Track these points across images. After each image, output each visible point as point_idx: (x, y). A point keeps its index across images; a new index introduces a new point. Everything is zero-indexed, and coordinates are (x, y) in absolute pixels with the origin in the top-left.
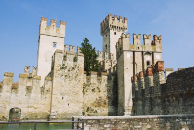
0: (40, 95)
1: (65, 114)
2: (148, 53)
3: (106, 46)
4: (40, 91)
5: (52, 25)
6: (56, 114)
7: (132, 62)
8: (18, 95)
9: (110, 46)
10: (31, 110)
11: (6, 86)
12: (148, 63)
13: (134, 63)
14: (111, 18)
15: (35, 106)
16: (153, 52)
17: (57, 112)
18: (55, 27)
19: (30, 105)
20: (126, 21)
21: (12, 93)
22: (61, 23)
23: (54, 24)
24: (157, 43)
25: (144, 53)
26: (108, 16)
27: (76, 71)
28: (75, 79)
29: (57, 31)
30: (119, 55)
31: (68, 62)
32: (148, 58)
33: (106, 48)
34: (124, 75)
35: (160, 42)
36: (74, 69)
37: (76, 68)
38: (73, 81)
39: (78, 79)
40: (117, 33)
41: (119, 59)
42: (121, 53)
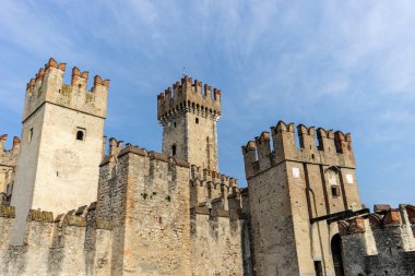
2: (334, 169)
3: (174, 147)
4: (82, 261)
5: (77, 83)
7: (304, 187)
12: (334, 190)
13: (308, 189)
14: (189, 85)
16: (339, 168)
18: (83, 90)
20: (218, 96)
22: (99, 80)
23: (80, 81)
24: (345, 149)
25: (324, 168)
26: (184, 80)
27: (175, 206)
28: (173, 225)
29: (89, 98)
30: (262, 169)
31: (157, 180)
32: (332, 180)
33: (174, 153)
34: (291, 217)
35: (349, 148)
36: (169, 198)
37: (174, 197)
38: (169, 232)
39: (178, 224)
40: (201, 119)
41: (260, 179)
42: (273, 165)
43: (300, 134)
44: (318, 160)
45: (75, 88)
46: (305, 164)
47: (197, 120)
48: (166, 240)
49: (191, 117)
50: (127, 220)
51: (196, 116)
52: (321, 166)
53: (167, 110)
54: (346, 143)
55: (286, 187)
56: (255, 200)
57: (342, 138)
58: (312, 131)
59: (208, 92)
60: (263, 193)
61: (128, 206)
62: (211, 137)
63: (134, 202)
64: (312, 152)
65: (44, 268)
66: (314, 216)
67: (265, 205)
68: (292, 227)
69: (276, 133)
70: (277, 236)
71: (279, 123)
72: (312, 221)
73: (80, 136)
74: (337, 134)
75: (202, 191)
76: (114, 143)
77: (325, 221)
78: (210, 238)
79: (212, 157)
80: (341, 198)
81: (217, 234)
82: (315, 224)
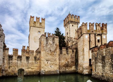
0: (34, 61)
1: (50, 71)
2: (99, 35)
3: (67, 33)
4: (34, 59)
6: (44, 71)
7: (89, 40)
8: (22, 61)
9: (70, 33)
10: (30, 70)
11: (15, 57)
12: (98, 41)
15: (32, 67)
16: (101, 34)
17: (45, 70)
18: (39, 22)
19: (29, 67)
20: (79, 18)
21: (18, 60)
25: (96, 35)
28: (54, 51)
29: (40, 24)
30: (80, 36)
31: (49, 42)
32: (98, 38)
33: (67, 35)
34: (84, 48)
38: (53, 53)
40: (74, 25)
41: (79, 39)
44: (94, 32)
45: (37, 22)
46: (90, 34)
47: (73, 26)
50: (42, 51)
52: (95, 34)
53: (66, 24)
54: (105, 27)
55: (83, 41)
56: (78, 45)
57: (104, 25)
58: (93, 24)
59: (76, 17)
62: (77, 29)
63: (43, 47)
65: (26, 60)
67: (80, 46)
71: (83, 23)
72: (90, 49)
74: (102, 24)
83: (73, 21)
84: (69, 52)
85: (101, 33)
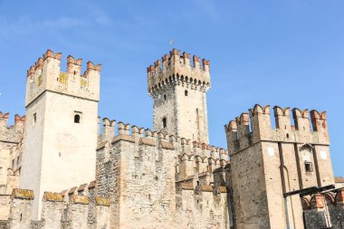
2: (307, 147)
3: (164, 120)
5: (72, 70)
7: (279, 164)
12: (307, 167)
13: (282, 167)
14: (177, 57)
16: (313, 145)
18: (78, 76)
20: (207, 67)
22: (91, 66)
23: (75, 68)
24: (320, 127)
25: (299, 146)
26: (172, 53)
27: (162, 184)
28: (160, 201)
29: (84, 84)
30: (242, 147)
31: (146, 163)
32: (306, 156)
33: (165, 126)
34: (265, 192)
35: (324, 125)
36: (157, 178)
37: (161, 177)
38: (158, 207)
39: (165, 200)
41: (240, 156)
42: (251, 144)
43: (276, 115)
44: (292, 139)
45: (71, 76)
46: (279, 143)
48: (155, 214)
49: (180, 89)
50: (122, 198)
51: (185, 88)
52: (295, 144)
53: (157, 83)
54: (321, 122)
55: (261, 165)
56: (236, 175)
57: (318, 116)
58: (287, 112)
59: (197, 63)
60: (243, 169)
61: (122, 186)
62: (200, 108)
63: (126, 182)
64: (286, 132)
66: (287, 191)
67: (244, 180)
68: (266, 201)
69: (253, 115)
70: (255, 208)
71: (256, 106)
72: (285, 195)
73: (77, 119)
74: (312, 113)
75: (190, 165)
76: (107, 122)
77: (298, 195)
78: (195, 211)
79: (202, 129)
80: (314, 173)
81: (201, 207)
82: (288, 198)
83: (186, 77)
84: (204, 203)
85: (312, 142)
